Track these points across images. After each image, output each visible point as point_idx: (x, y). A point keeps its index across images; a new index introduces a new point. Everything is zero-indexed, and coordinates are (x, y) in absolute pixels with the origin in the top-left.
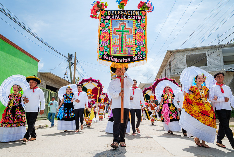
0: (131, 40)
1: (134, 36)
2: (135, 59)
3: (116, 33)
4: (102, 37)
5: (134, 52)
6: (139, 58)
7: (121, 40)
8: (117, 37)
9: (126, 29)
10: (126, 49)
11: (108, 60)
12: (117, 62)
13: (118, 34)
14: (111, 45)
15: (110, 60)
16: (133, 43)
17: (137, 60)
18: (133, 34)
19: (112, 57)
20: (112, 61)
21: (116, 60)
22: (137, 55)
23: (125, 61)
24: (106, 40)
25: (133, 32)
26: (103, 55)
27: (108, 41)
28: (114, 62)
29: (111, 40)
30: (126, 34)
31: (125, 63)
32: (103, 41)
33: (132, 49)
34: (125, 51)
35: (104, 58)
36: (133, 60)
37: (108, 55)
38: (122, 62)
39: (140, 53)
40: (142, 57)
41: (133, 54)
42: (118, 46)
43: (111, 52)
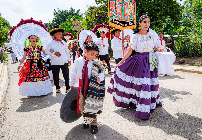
0: (127, 11)
1: (129, 8)
2: (130, 24)
3: (119, 4)
4: (111, 6)
5: (129, 20)
6: (132, 24)
7: (122, 9)
8: (120, 7)
9: (125, 2)
10: (125, 17)
11: (115, 23)
12: (121, 26)
13: (121, 5)
14: (117, 13)
15: (117, 24)
16: (129, 13)
17: (131, 25)
18: (128, 6)
19: (118, 21)
20: (118, 24)
21: (120, 24)
22: (131, 21)
23: (125, 25)
24: (114, 8)
25: (128, 5)
26: (112, 19)
27: (115, 9)
28: (119, 25)
29: (117, 9)
30: (125, 6)
31: (125, 26)
32: (112, 9)
33: (128, 17)
34: (125, 18)
35: (113, 22)
36: (129, 25)
37: (115, 20)
38: (123, 26)
39: (132, 20)
40: (133, 23)
41: (129, 21)
42: (121, 14)
43: (117, 18)
